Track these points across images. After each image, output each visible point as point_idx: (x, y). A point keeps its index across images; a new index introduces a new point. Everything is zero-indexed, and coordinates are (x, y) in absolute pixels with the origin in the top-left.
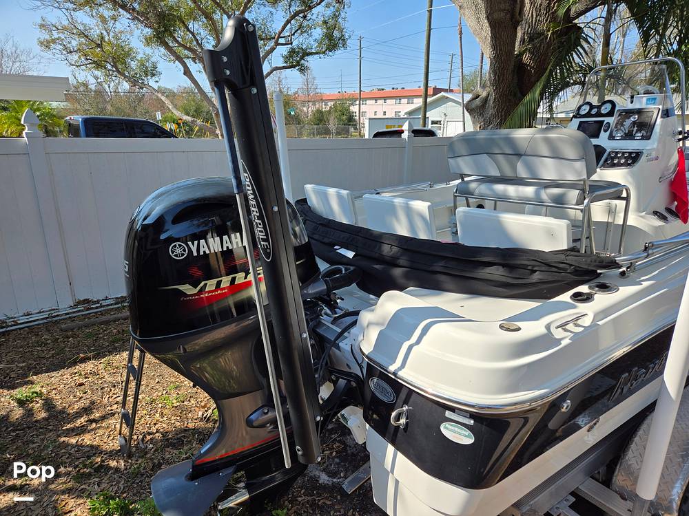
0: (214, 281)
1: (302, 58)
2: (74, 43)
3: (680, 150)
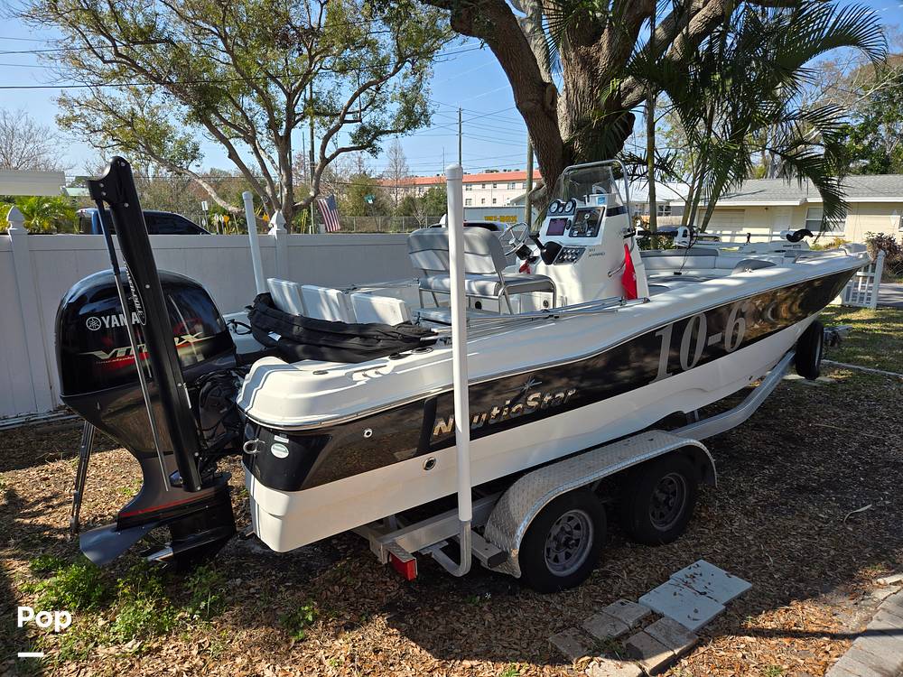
0: (125, 349)
1: (374, 137)
2: (99, 121)
3: (626, 246)
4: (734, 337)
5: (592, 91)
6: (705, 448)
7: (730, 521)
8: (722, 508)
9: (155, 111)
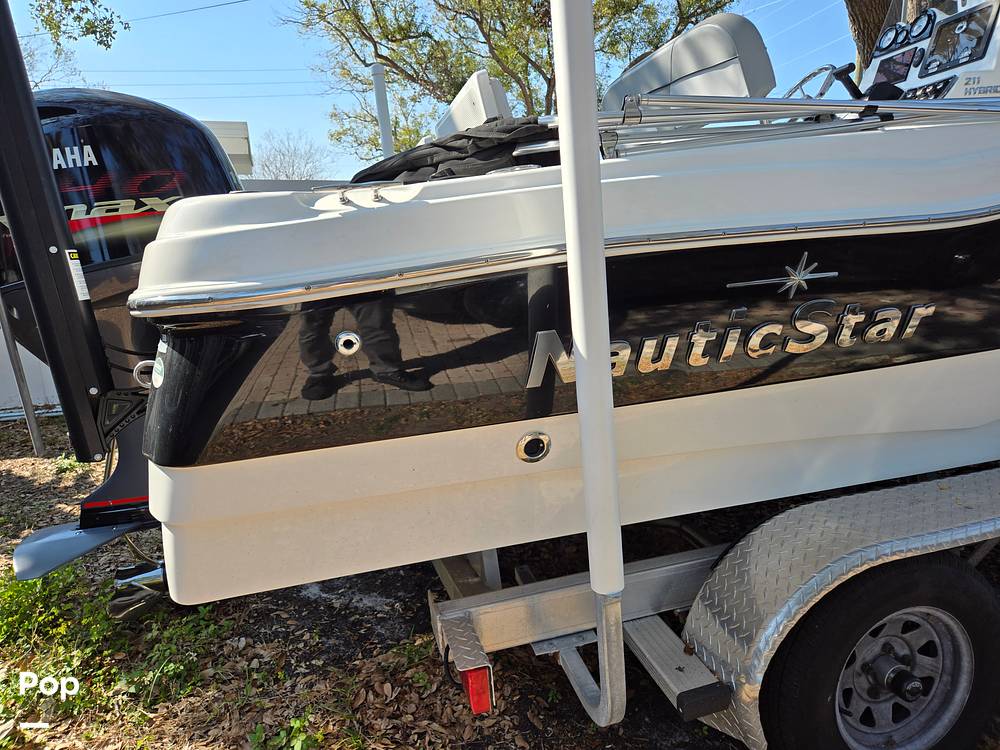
2: (366, 133)
9: (419, 120)
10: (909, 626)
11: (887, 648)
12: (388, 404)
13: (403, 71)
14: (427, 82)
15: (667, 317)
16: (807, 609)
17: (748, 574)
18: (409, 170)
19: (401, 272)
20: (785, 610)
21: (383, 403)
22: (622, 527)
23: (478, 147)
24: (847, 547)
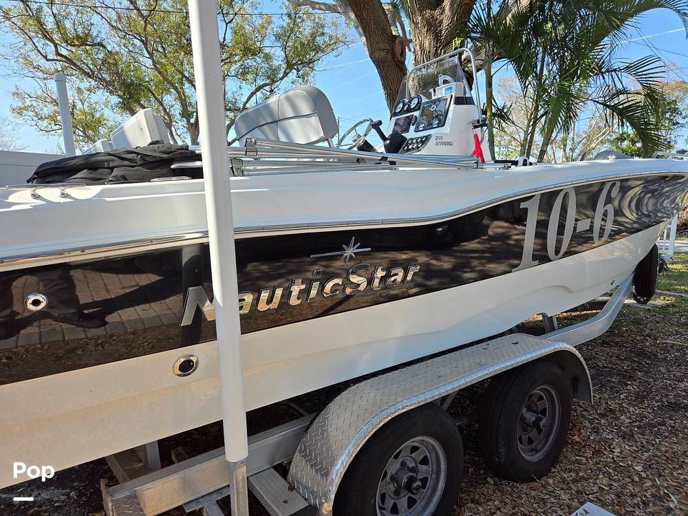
2: (46, 110)
3: (476, 136)
4: (602, 230)
5: (436, 50)
6: (577, 353)
7: (609, 447)
8: (596, 430)
9: (94, 105)
10: (414, 449)
11: (403, 464)
12: (66, 338)
13: (80, 69)
14: (102, 80)
15: (281, 267)
16: (359, 449)
17: (327, 432)
18: (90, 169)
19: (83, 250)
20: (347, 452)
21: (61, 338)
22: (247, 413)
23: (145, 160)
24: (380, 407)
